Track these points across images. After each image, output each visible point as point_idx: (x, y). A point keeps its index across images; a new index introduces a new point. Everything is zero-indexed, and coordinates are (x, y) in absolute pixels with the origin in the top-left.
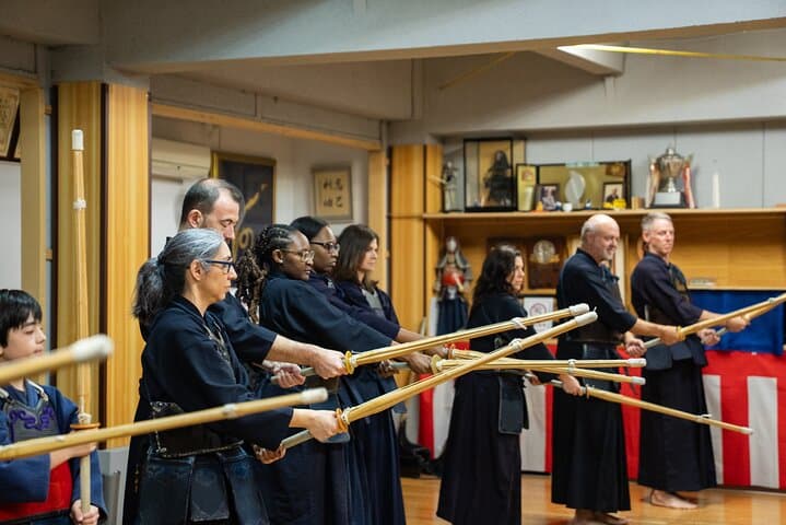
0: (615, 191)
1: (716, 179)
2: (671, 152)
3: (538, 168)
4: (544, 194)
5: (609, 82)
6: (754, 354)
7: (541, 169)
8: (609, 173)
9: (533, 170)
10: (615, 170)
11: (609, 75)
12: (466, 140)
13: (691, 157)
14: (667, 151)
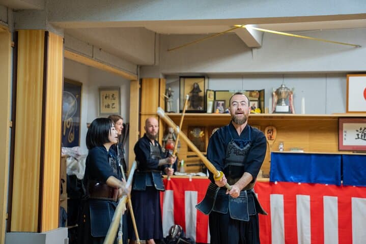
0: (254, 104)
1: (303, 100)
2: (283, 86)
3: (215, 92)
4: (218, 105)
5: (255, 51)
6: (327, 185)
7: (216, 92)
8: (251, 96)
9: (213, 93)
10: (254, 94)
11: (255, 48)
12: (181, 77)
13: (293, 89)
14: (282, 86)
